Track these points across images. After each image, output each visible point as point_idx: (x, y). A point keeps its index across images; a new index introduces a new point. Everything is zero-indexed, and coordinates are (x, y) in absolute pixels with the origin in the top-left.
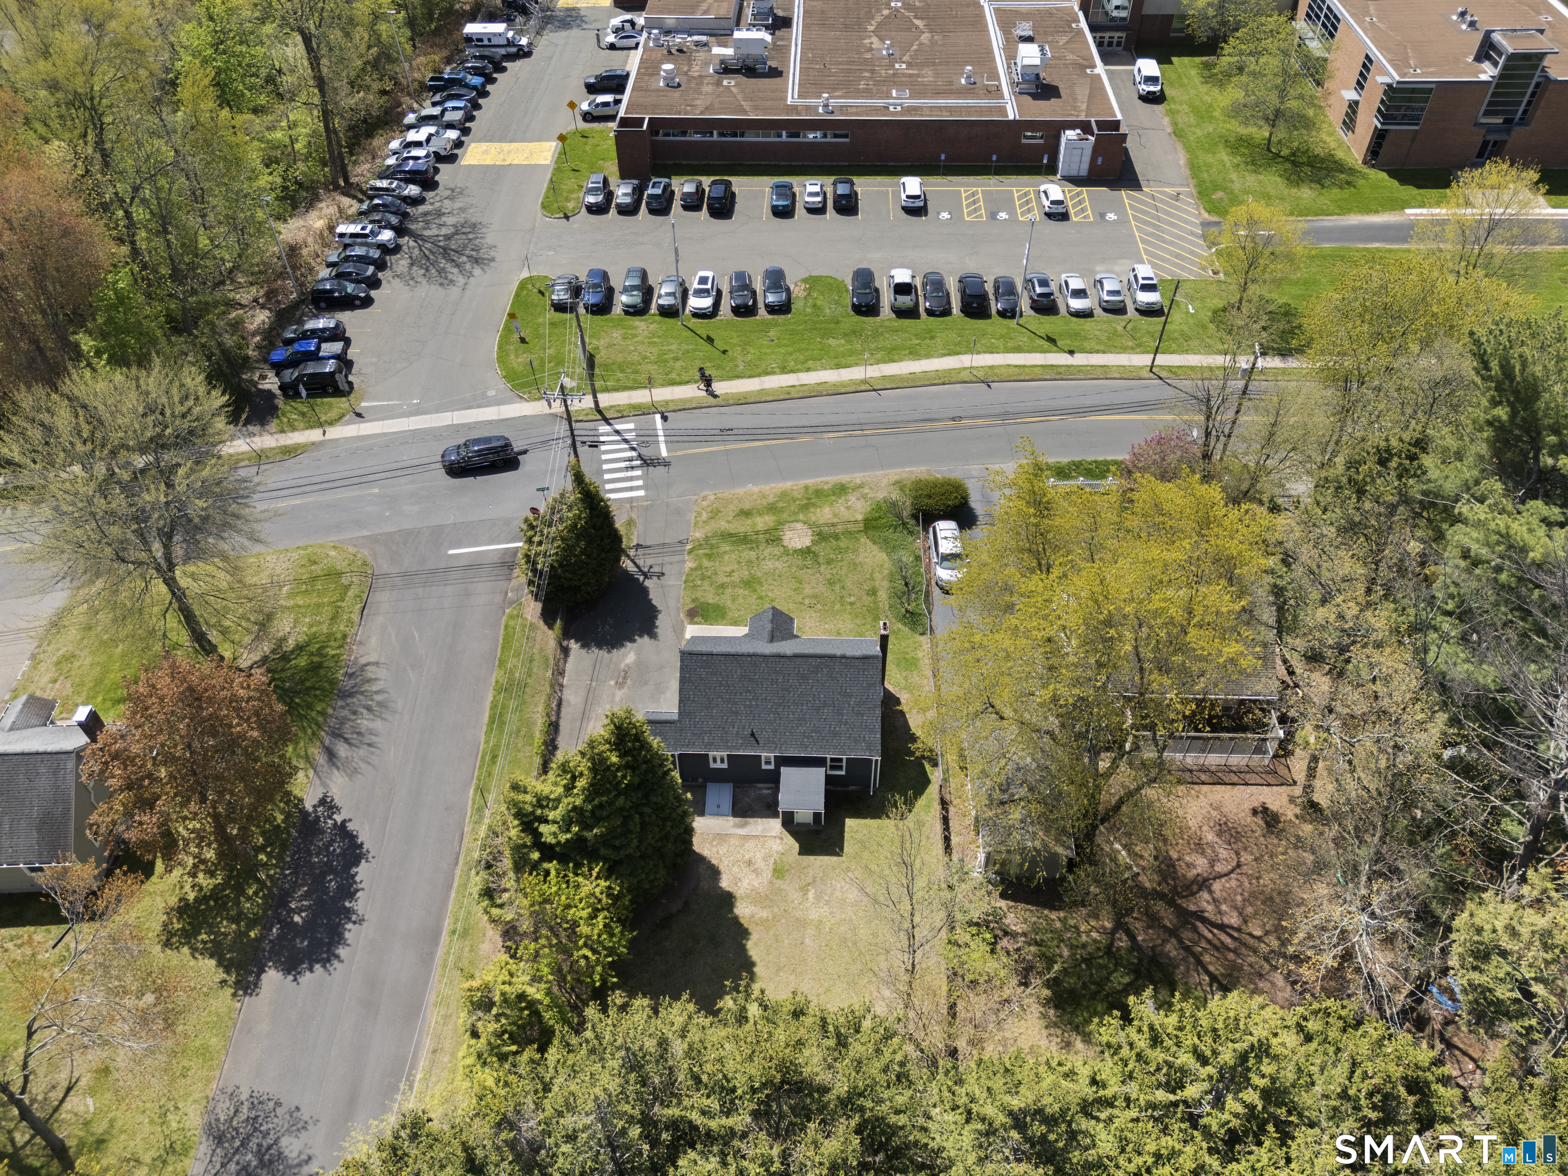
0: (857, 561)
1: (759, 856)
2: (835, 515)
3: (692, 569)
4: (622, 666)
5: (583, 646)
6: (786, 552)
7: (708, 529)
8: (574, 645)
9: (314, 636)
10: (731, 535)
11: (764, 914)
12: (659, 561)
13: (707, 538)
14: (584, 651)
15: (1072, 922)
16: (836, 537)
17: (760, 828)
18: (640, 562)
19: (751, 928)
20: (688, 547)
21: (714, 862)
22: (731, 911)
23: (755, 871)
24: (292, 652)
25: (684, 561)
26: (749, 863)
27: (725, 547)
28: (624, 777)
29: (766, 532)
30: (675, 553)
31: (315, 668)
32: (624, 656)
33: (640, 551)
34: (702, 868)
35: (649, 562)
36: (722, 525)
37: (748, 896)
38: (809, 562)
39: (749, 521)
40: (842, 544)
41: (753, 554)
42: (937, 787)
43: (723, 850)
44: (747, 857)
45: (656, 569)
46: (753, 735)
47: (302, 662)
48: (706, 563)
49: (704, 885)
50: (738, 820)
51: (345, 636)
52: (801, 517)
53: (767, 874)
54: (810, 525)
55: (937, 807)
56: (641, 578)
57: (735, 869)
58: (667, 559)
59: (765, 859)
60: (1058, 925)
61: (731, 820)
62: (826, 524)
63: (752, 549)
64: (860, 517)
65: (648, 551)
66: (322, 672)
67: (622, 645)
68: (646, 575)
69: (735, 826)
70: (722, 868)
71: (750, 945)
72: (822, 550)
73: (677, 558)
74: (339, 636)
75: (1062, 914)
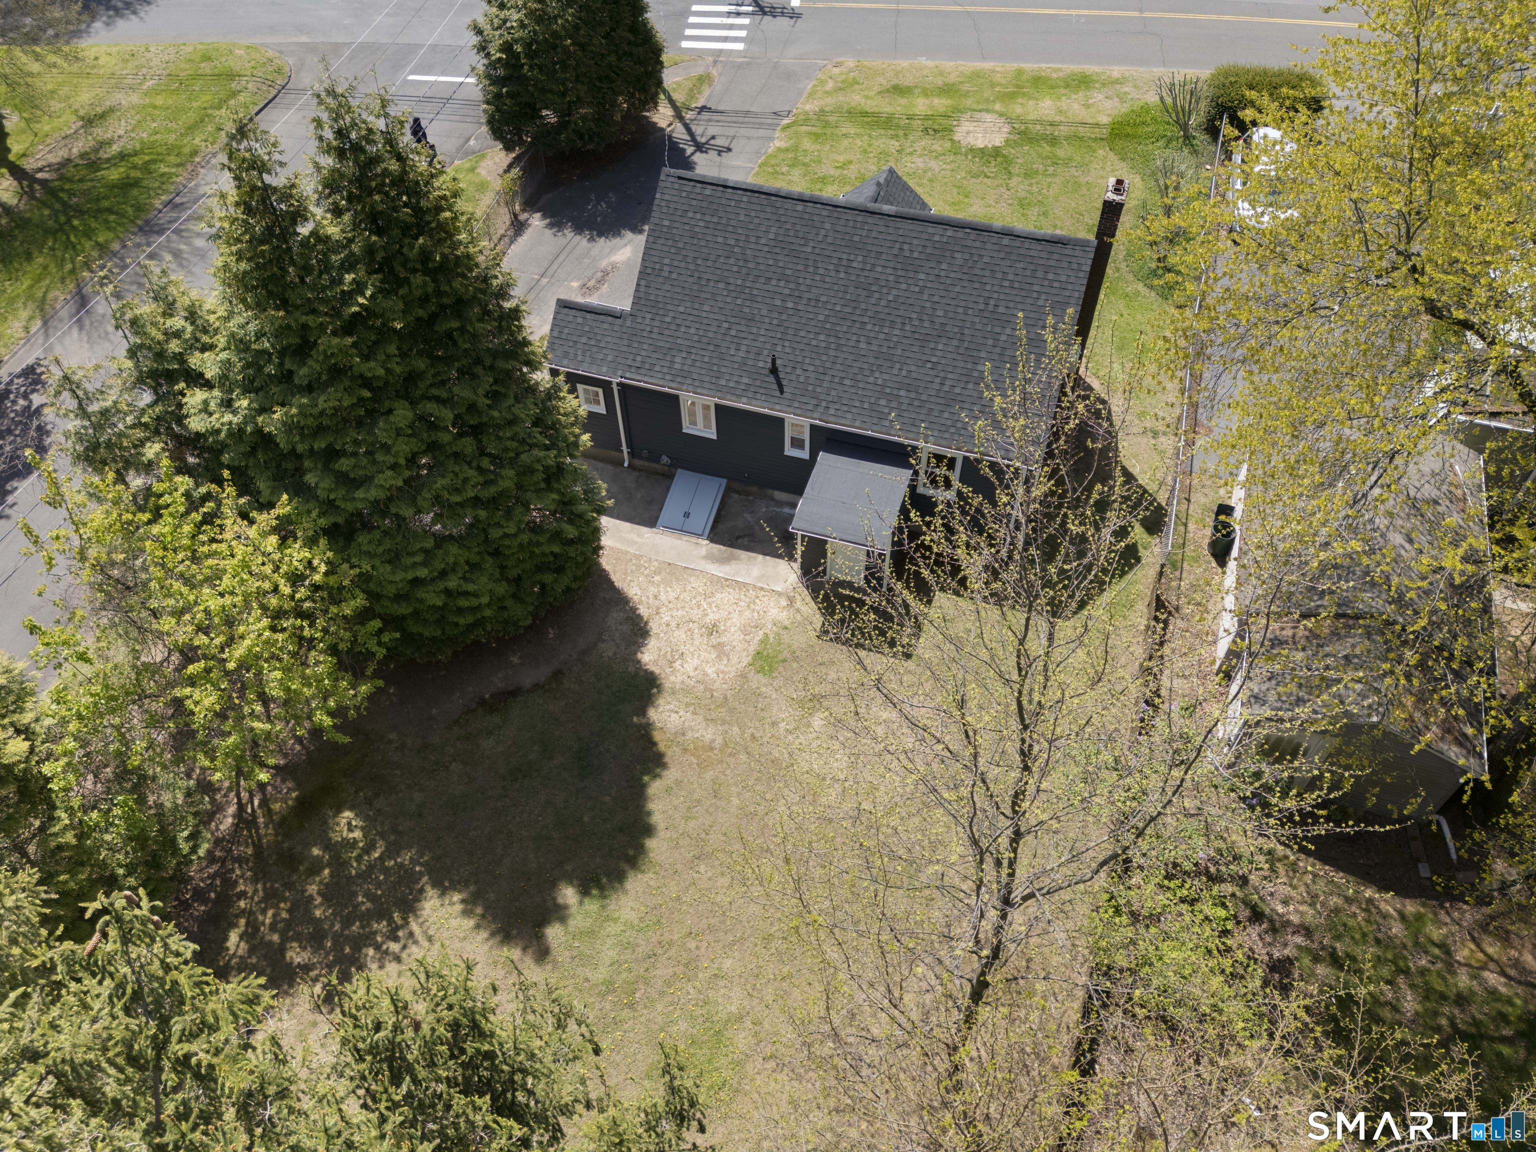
0: (1083, 180)
1: (736, 620)
2: (1060, 112)
3: (779, 150)
4: (604, 264)
5: (551, 226)
6: (956, 149)
7: (829, 102)
8: (537, 221)
9: (152, 146)
10: (865, 114)
11: (708, 734)
12: (731, 132)
13: (822, 112)
14: (549, 232)
15: (1436, 933)
16: (1053, 141)
17: (756, 571)
18: (697, 130)
19: (672, 754)
20: (786, 121)
21: (643, 611)
22: (643, 712)
23: (719, 647)
24: (108, 160)
25: (772, 139)
26: (712, 630)
27: (849, 128)
28: (359, 287)
29: (927, 118)
30: (760, 126)
31: (127, 185)
32: (613, 250)
33: (705, 115)
34: (616, 616)
35: (711, 131)
36: (856, 99)
37: (687, 691)
38: (992, 169)
39: (903, 101)
40: (1061, 153)
41: (894, 145)
42: (1153, 572)
43: (667, 594)
44: (712, 617)
45: (719, 142)
46: (774, 371)
47: (114, 175)
48: (807, 144)
49: (607, 650)
50: (717, 548)
51: (195, 153)
52: (998, 107)
53: (741, 658)
54: (1009, 120)
55: (1140, 616)
56: (689, 150)
57: (680, 635)
58: (743, 132)
59: (745, 630)
60: (1397, 929)
61: (705, 546)
62: (1040, 122)
63: (895, 137)
64: (1104, 120)
65: (716, 117)
66: (135, 192)
67: (617, 234)
68: (700, 147)
69: (709, 557)
70: (654, 626)
71: (655, 788)
72: (1024, 155)
73: (761, 133)
74: (187, 150)
75: (1411, 907)
